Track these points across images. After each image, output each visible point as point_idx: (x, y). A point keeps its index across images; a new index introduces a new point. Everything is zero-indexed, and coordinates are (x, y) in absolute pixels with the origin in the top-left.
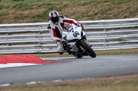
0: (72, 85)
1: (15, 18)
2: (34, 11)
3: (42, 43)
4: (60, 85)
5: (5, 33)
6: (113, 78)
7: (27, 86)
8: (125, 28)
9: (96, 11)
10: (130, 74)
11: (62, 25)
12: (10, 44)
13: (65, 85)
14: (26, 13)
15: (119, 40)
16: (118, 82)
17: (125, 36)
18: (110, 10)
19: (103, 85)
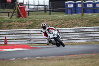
0: (45, 60)
1: (18, 27)
2: (27, 23)
3: (31, 39)
4: (40, 59)
5: (13, 34)
6: (64, 56)
7: (23, 60)
9: (57, 24)
10: (73, 55)
11: (48, 30)
12: (15, 39)
13: (42, 59)
14: (23, 24)
15: (68, 38)
16: (67, 58)
17: (71, 36)
18: (63, 23)
19: (60, 59)
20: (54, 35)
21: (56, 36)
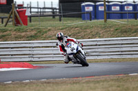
2: (28, 33)
3: (33, 55)
5: (9, 47)
7: (23, 83)
8: (89, 45)
9: (70, 34)
13: (48, 83)
18: (79, 33)
19: (74, 83)
20: (73, 50)
21: (75, 51)
